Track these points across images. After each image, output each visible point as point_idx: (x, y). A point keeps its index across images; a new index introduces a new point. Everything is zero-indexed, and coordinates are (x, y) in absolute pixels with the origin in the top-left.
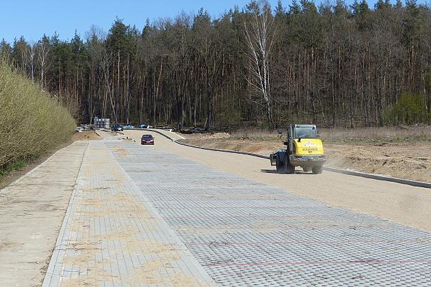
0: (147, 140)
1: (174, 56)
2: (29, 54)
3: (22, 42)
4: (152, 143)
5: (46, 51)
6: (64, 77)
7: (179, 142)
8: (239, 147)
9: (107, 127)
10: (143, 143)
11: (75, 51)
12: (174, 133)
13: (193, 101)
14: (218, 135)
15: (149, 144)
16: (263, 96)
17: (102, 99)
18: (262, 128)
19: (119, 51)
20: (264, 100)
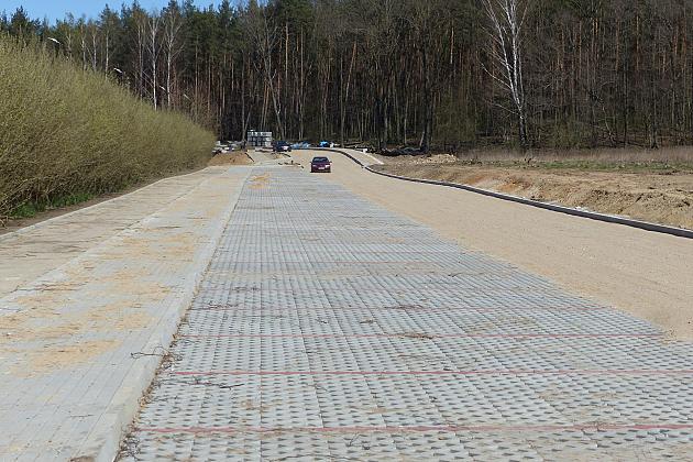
0: (319, 166)
1: (372, 32)
2: (148, 30)
3: (137, 10)
4: (328, 170)
5: (176, 24)
6: (203, 66)
7: (374, 169)
8: (456, 175)
9: (268, 144)
10: (314, 170)
11: (222, 24)
12: (369, 155)
13: (402, 104)
14: (437, 158)
15: (322, 171)
16: (512, 96)
17: (261, 101)
18: (510, 147)
19: (287, 24)
20: (513, 102)
